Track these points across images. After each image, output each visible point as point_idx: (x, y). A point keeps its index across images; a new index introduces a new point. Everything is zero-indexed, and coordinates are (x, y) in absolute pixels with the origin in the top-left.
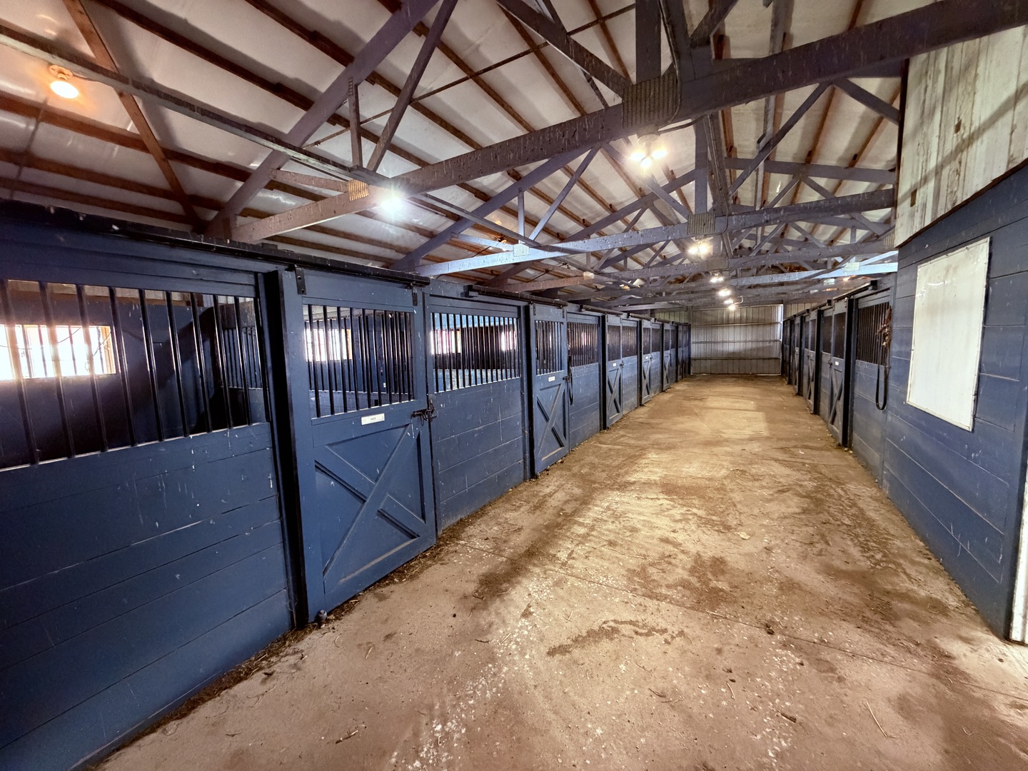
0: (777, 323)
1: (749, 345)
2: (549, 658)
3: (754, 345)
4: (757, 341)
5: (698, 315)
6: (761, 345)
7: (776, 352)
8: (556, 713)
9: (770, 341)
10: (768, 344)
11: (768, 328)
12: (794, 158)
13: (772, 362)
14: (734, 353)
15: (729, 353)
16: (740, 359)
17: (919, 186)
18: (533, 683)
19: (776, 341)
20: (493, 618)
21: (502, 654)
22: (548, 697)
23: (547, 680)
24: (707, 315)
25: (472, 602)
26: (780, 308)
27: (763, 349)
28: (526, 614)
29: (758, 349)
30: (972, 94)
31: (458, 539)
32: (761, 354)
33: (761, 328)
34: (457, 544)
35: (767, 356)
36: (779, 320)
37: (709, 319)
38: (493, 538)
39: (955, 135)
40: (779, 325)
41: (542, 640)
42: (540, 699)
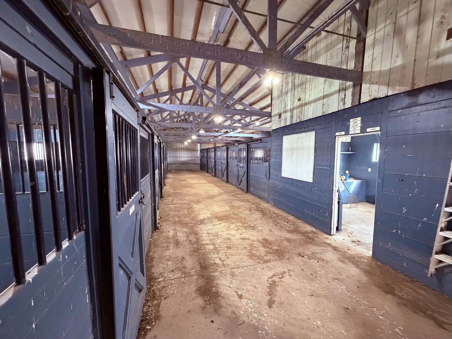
0: (198, 150)
1: (189, 159)
2: (272, 309)
3: (191, 158)
4: (192, 157)
5: (170, 145)
6: (193, 158)
7: (198, 161)
8: (303, 329)
9: (196, 157)
10: (195, 158)
11: (195, 152)
12: (226, 92)
13: (197, 165)
14: (184, 161)
15: (182, 162)
16: (186, 164)
17: (282, 113)
18: (282, 325)
19: (198, 157)
20: (230, 309)
21: (256, 322)
22: (293, 325)
23: (283, 319)
24: (173, 145)
25: (210, 308)
26: (199, 145)
27: (194, 160)
28: (240, 297)
29: (192, 160)
30: (305, 92)
31: (156, 279)
32: (193, 162)
33: (193, 152)
34: (160, 282)
35: (195, 163)
36: (199, 150)
37: (174, 147)
38: (175, 269)
39: (298, 102)
40: (199, 151)
41: (260, 304)
42: (291, 328)
